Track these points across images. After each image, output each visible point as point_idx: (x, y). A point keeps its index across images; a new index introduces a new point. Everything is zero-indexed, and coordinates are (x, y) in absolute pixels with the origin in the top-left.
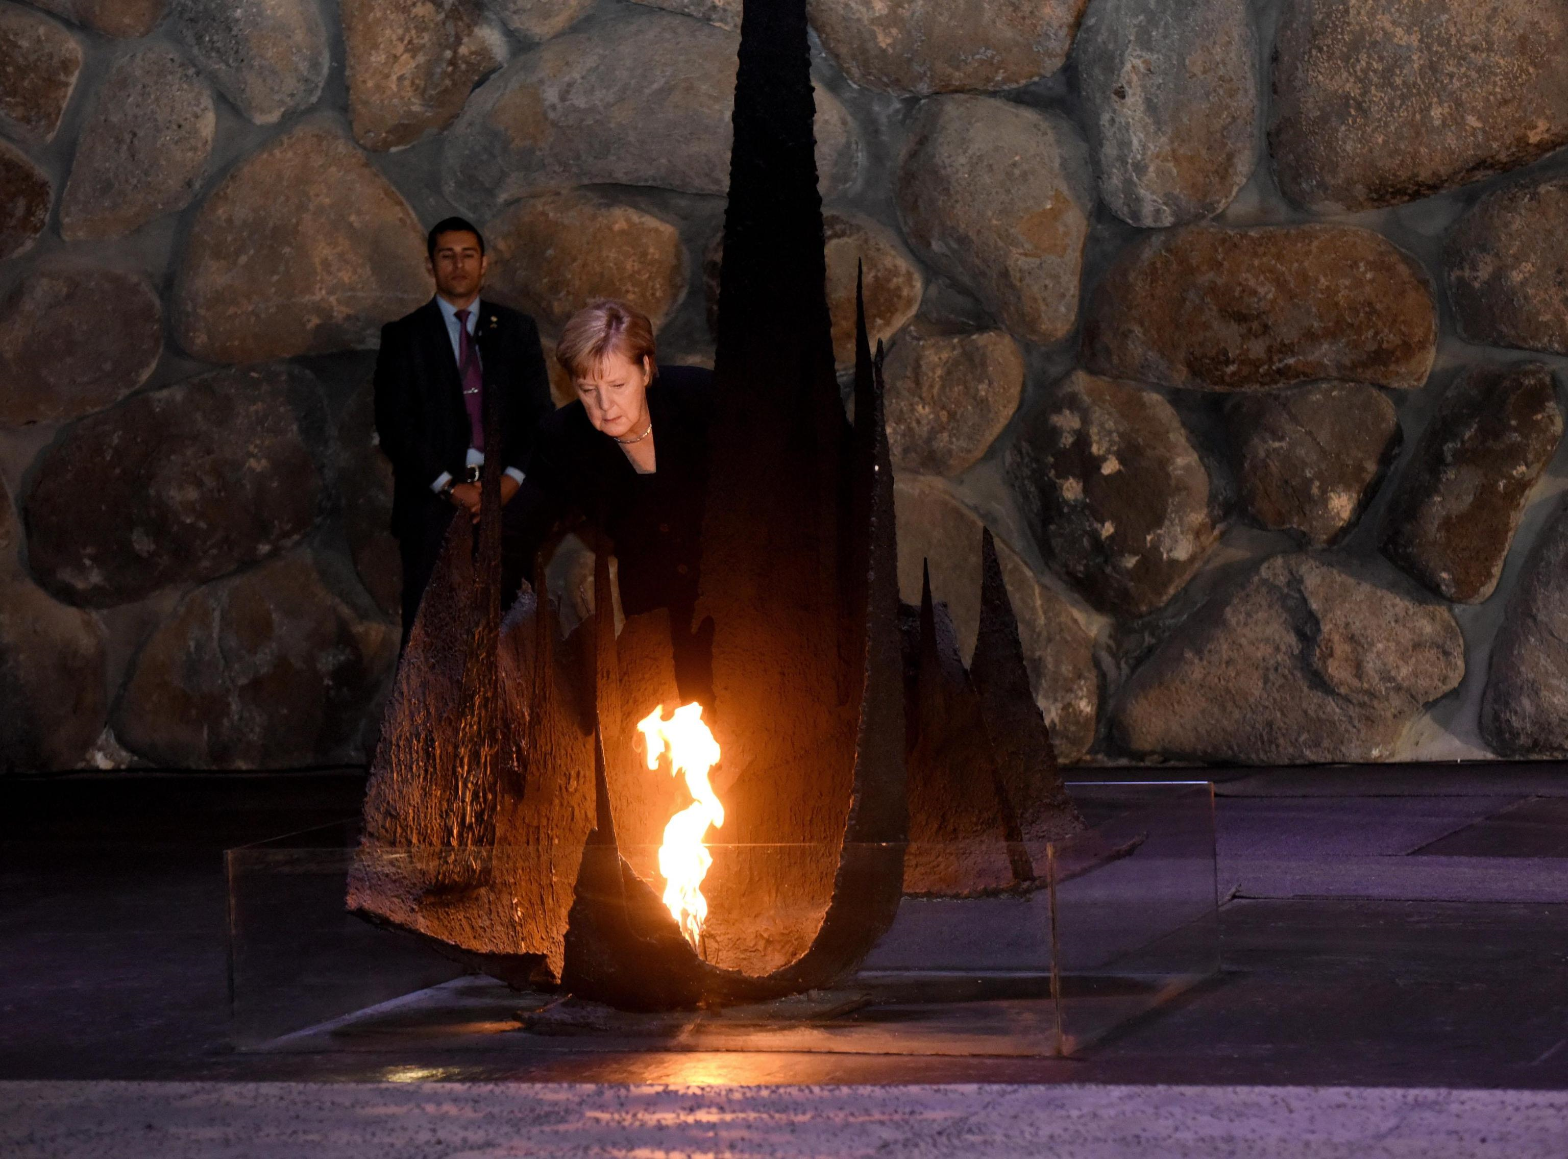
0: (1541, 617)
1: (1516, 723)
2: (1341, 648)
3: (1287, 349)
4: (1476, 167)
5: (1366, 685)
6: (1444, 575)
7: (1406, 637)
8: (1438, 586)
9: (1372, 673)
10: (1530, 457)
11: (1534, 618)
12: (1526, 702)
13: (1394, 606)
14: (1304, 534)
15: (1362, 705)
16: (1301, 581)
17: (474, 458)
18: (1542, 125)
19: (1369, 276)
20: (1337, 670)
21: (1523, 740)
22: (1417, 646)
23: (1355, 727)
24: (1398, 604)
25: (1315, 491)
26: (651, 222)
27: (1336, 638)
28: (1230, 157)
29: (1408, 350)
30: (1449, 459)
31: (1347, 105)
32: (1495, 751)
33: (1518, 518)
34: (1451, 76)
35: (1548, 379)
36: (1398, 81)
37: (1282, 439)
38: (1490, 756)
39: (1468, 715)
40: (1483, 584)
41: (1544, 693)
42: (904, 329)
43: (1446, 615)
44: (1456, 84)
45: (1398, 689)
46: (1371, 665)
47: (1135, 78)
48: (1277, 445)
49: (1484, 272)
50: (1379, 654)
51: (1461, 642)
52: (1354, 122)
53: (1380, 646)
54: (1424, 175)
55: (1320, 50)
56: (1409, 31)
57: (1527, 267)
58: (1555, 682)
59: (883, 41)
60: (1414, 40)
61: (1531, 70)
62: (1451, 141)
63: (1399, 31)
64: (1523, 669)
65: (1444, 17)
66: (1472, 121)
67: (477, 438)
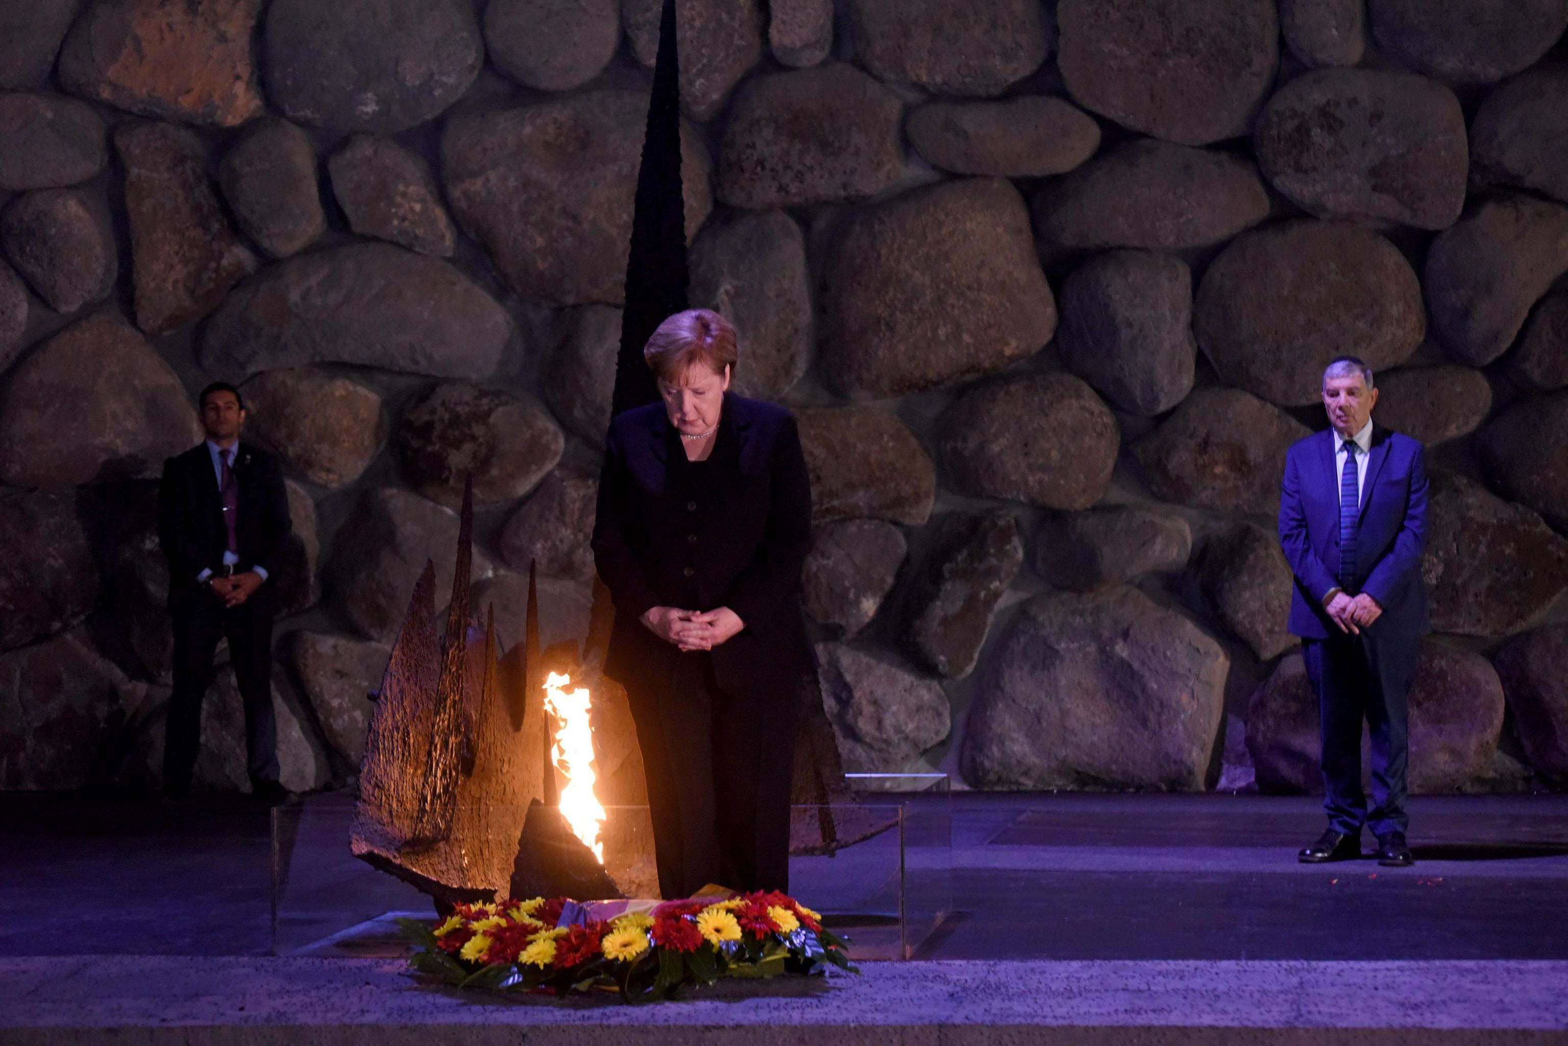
0: (1007, 689)
1: (987, 763)
2: (868, 709)
3: (833, 494)
4: (968, 371)
5: (884, 736)
6: (942, 658)
7: (912, 701)
8: (937, 666)
9: (889, 728)
10: (1003, 575)
11: (1002, 691)
12: (995, 749)
13: (904, 680)
14: (841, 627)
15: (880, 750)
16: (838, 661)
17: (230, 558)
18: (1014, 343)
19: (891, 444)
20: (865, 726)
21: (992, 777)
22: (919, 709)
23: (875, 766)
24: (906, 679)
25: (852, 595)
26: (362, 391)
27: (864, 702)
28: (792, 358)
29: (917, 498)
30: (947, 575)
31: (879, 322)
32: (970, 785)
33: (991, 618)
34: (953, 306)
35: (1013, 522)
36: (916, 307)
37: (829, 558)
38: (966, 788)
39: (951, 757)
40: (967, 665)
41: (1007, 743)
42: (550, 474)
43: (938, 687)
44: (957, 312)
45: (906, 738)
46: (888, 721)
47: (726, 299)
48: (825, 562)
49: (972, 444)
50: (894, 714)
51: (948, 705)
52: (884, 335)
53: (894, 708)
54: (932, 375)
55: (859, 283)
56: (923, 275)
57: (1002, 442)
58: (1015, 735)
59: (541, 265)
60: (927, 280)
61: (1008, 305)
62: (951, 351)
63: (917, 274)
64: (994, 726)
65: (948, 265)
66: (966, 338)
67: (232, 542)
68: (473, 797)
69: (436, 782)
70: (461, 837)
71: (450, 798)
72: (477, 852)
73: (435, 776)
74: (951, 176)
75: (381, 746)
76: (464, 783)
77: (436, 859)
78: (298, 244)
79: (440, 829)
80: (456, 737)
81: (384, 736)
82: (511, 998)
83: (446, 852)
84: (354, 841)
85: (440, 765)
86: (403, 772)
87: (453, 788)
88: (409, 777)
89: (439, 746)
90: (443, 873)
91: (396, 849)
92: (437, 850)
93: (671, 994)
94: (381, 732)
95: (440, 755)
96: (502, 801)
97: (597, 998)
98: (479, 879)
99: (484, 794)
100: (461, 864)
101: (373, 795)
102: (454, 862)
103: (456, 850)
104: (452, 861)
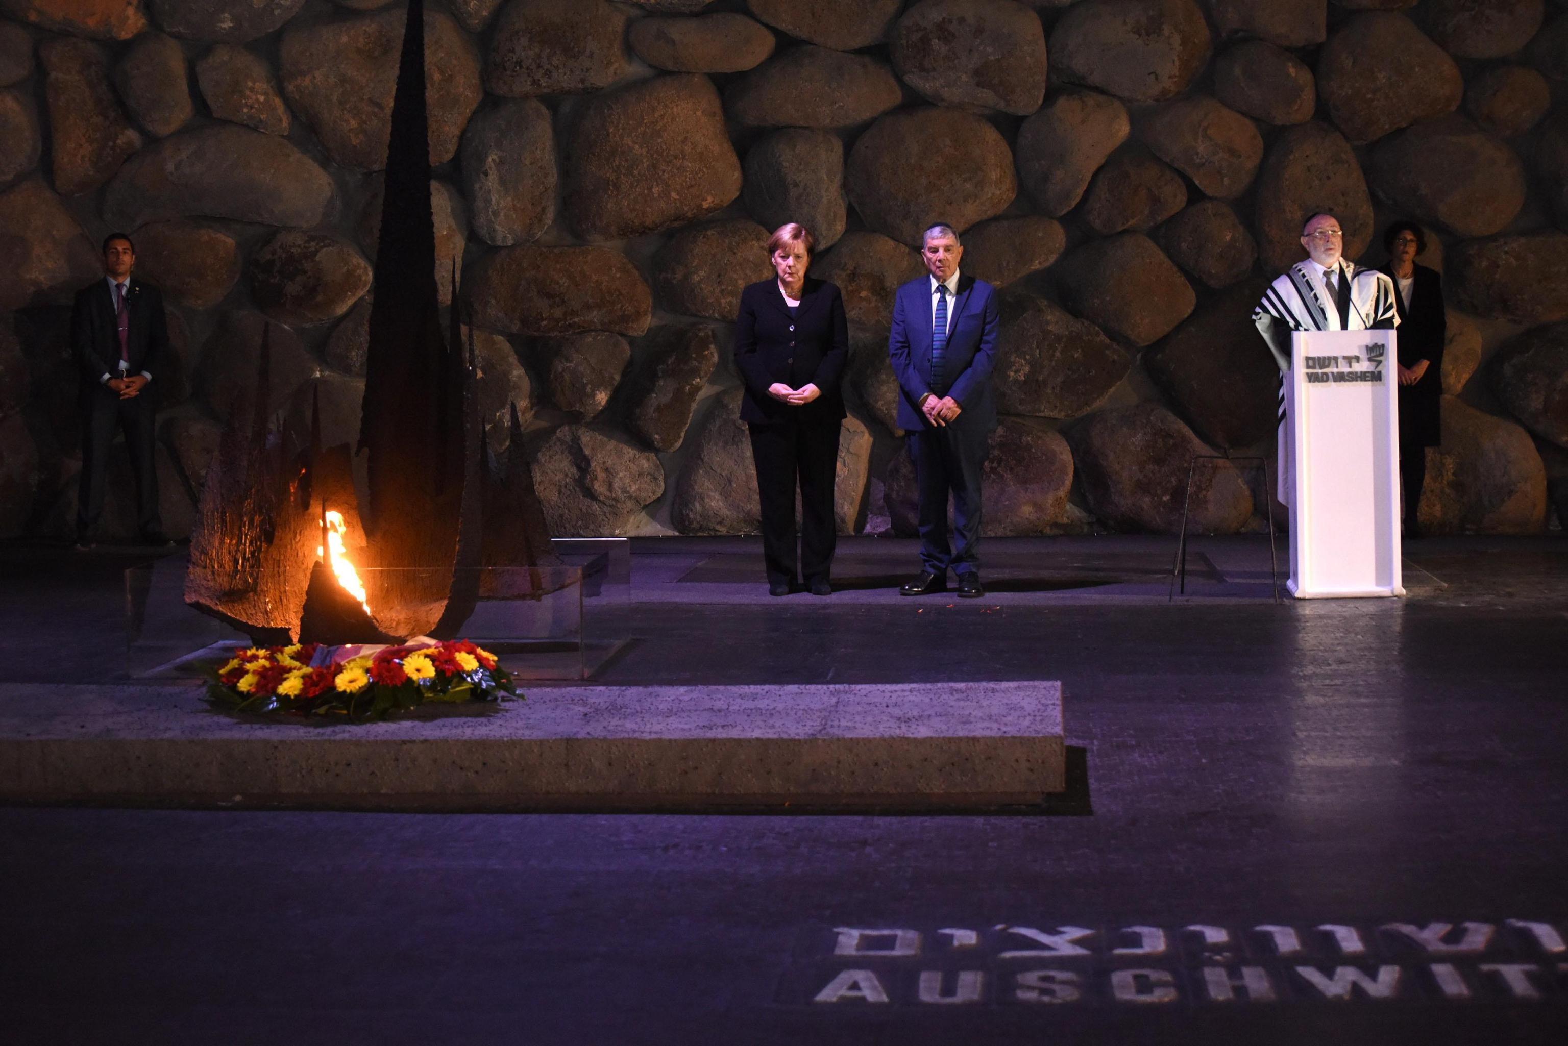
0: (706, 459)
1: (691, 516)
2: (601, 475)
3: (574, 313)
4: (675, 220)
5: (614, 495)
6: (657, 436)
7: (634, 468)
8: (653, 442)
9: (617, 489)
10: (702, 374)
11: (702, 460)
12: (697, 505)
13: (628, 453)
14: (582, 413)
15: (611, 506)
16: (579, 439)
17: (123, 365)
18: (710, 199)
19: (618, 275)
20: (599, 487)
21: (695, 525)
22: (640, 474)
23: (607, 518)
24: (630, 452)
25: (588, 390)
26: (221, 236)
27: (599, 470)
28: (544, 209)
29: (638, 315)
30: (660, 374)
31: (608, 184)
32: (679, 531)
33: (694, 406)
34: (664, 171)
35: (710, 333)
36: (636, 172)
37: (571, 362)
38: (677, 534)
39: (665, 512)
40: (676, 442)
41: (707, 500)
42: (362, 298)
43: (655, 458)
44: (666, 175)
45: (630, 497)
46: (617, 484)
47: (493, 165)
48: (568, 365)
49: (679, 276)
50: (621, 478)
51: (663, 472)
52: (612, 192)
53: (621, 474)
54: (648, 222)
55: (594, 155)
56: (641, 147)
57: (702, 273)
58: (712, 494)
59: (355, 141)
60: (644, 151)
61: (705, 170)
62: (663, 205)
63: (637, 147)
64: (696, 487)
65: (660, 140)
66: (674, 195)
67: (125, 354)
68: (274, 560)
69: (245, 550)
70: (266, 589)
71: (256, 561)
72: (278, 599)
73: (245, 545)
74: (662, 73)
75: (205, 523)
76: (268, 548)
77: (247, 606)
78: (174, 126)
79: (249, 583)
80: (259, 517)
81: (207, 516)
82: (272, 718)
83: (254, 600)
84: (187, 593)
85: (248, 537)
86: (222, 542)
87: (258, 554)
88: (227, 546)
89: (247, 523)
90: (253, 616)
91: (217, 598)
92: (248, 599)
93: (384, 716)
94: (205, 512)
95: (248, 530)
96: (295, 562)
97: (331, 719)
98: (279, 620)
99: (282, 557)
100: (266, 609)
101: (200, 559)
102: (261, 607)
103: (262, 598)
104: (259, 606)
